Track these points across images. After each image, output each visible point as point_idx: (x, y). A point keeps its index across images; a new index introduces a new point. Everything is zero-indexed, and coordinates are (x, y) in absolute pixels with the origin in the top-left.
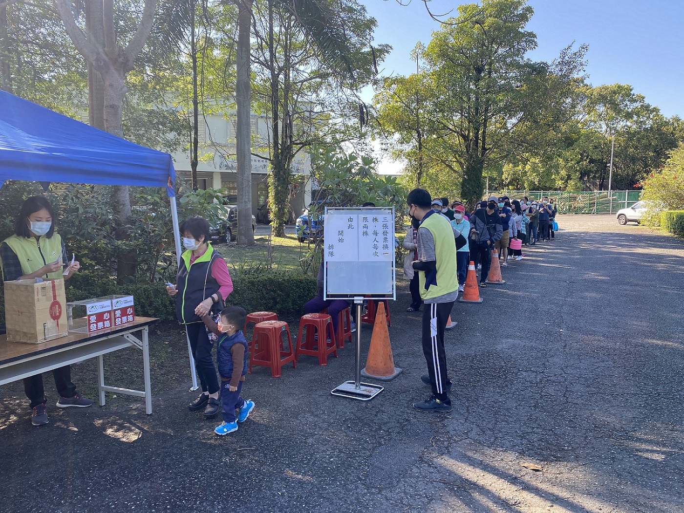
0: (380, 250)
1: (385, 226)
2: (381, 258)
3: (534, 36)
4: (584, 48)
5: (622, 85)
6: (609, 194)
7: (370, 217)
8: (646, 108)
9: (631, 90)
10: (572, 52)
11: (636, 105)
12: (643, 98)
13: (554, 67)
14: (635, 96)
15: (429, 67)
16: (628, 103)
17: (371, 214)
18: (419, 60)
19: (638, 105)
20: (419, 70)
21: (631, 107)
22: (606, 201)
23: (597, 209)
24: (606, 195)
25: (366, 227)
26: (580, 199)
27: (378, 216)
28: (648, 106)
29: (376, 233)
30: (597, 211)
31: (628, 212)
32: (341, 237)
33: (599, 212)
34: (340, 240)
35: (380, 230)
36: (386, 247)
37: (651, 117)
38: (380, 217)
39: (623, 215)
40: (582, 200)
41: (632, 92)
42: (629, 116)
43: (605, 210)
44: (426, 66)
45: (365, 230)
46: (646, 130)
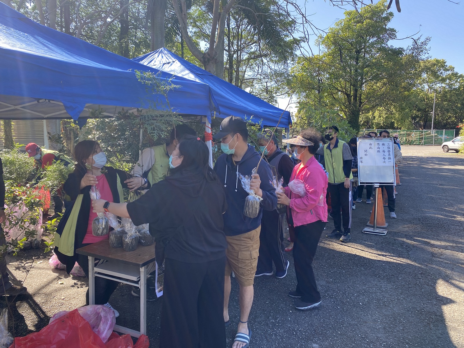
0: (387, 160)
1: (389, 148)
2: (387, 164)
3: (395, 31)
4: (428, 39)
5: (439, 59)
6: (433, 132)
7: (381, 143)
8: (455, 75)
9: (445, 63)
10: (420, 41)
11: (448, 73)
12: (454, 68)
13: (408, 51)
14: (448, 67)
15: (326, 50)
16: (443, 72)
17: (381, 141)
18: (320, 46)
19: (450, 72)
20: (320, 52)
21: (445, 74)
22: (430, 136)
23: (424, 142)
24: (430, 132)
25: (378, 148)
26: (413, 135)
27: (385, 143)
28: (457, 74)
29: (384, 151)
30: (424, 143)
31: (450, 144)
32: (366, 153)
33: (426, 144)
34: (366, 155)
35: (386, 150)
36: (390, 158)
37: (459, 81)
38: (386, 143)
39: (446, 145)
40: (415, 135)
41: (446, 64)
42: (443, 80)
43: (429, 143)
44: (324, 49)
45: (378, 149)
46: (455, 89)
